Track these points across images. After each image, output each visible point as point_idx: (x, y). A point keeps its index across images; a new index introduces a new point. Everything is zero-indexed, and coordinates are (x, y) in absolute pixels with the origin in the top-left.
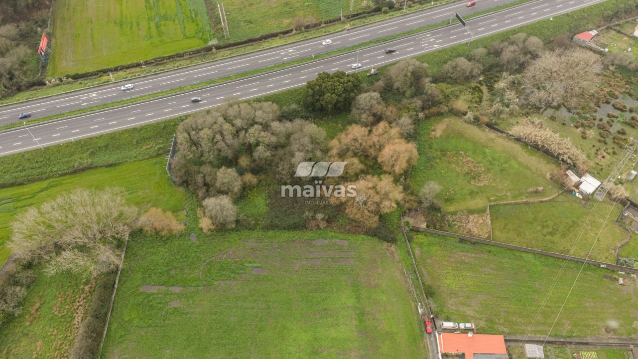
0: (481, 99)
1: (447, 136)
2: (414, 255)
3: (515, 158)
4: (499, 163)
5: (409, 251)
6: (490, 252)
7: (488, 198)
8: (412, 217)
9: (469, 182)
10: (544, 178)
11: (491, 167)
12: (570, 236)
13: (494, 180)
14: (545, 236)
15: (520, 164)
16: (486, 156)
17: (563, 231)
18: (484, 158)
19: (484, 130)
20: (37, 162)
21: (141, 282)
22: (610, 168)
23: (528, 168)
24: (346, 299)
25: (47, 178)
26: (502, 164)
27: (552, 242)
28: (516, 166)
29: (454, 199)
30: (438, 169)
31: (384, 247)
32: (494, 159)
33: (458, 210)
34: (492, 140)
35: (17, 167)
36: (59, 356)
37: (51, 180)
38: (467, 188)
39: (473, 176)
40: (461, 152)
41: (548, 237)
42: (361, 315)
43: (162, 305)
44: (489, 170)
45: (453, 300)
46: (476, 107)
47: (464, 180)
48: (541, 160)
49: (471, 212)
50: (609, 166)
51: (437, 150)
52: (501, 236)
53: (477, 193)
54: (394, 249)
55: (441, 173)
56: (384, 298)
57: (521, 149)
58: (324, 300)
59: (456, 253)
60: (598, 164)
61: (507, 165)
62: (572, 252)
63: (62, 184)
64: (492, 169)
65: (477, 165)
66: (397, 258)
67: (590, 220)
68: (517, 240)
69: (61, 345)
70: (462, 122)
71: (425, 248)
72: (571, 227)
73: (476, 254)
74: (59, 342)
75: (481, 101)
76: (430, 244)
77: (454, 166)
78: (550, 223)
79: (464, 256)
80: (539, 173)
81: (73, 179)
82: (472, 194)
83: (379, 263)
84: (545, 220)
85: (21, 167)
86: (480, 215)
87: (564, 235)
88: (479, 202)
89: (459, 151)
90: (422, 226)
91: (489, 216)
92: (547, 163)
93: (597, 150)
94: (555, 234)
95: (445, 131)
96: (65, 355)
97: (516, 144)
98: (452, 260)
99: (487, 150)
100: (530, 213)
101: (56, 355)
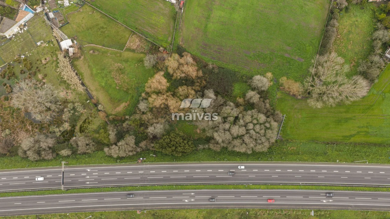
0: (85, 122)
1: (120, 101)
2: (172, 38)
3: (92, 74)
4: (102, 74)
5: (174, 40)
6: (137, 28)
7: (120, 56)
8: (164, 57)
9: (124, 68)
10: (85, 58)
11: (108, 73)
12: (95, 24)
13: (111, 65)
14: (106, 28)
15: (91, 70)
16: (106, 81)
17: (96, 27)
18: (108, 80)
19: (97, 98)
20: (358, 155)
21: (303, 64)
22: (47, 52)
23: (89, 66)
24: (211, 26)
25: (351, 143)
26: (101, 73)
27: (105, 24)
28: (94, 69)
29: (138, 61)
30: (136, 82)
31: (185, 45)
32: (103, 78)
33: (139, 54)
34: (96, 90)
35: (370, 155)
36: (341, 39)
37: (349, 141)
38: (127, 65)
39: (121, 71)
40: (118, 88)
41: (105, 27)
42: (208, 18)
43: (295, 49)
44: (110, 72)
45: (165, 12)
46: (91, 116)
47: (126, 70)
48: (79, 68)
49: (133, 51)
50: (47, 53)
51: (130, 94)
52: (127, 34)
53: (124, 61)
54: (181, 42)
55: (136, 79)
56: (195, 22)
57: (85, 79)
58: (221, 29)
59: (153, 33)
60: (52, 57)
61: (98, 71)
62: (100, 16)
63: (343, 136)
64: (107, 72)
65: (114, 76)
66: (181, 38)
67: (80, 28)
68: (120, 30)
69: (340, 44)
70: (106, 108)
71: (166, 40)
72: (91, 28)
73: (143, 30)
74: (341, 45)
75: (85, 120)
76: (162, 41)
77: (127, 81)
78: (99, 33)
79: (149, 30)
80: (85, 62)
81: (336, 138)
82: (127, 61)
83: (190, 38)
84: (101, 35)
85: (367, 154)
86: (130, 48)
87: (97, 25)
88: (127, 55)
89: (119, 89)
90: (162, 49)
91: (126, 45)
92: (78, 65)
93: (45, 65)
94: (101, 27)
95: (118, 105)
96: (338, 39)
97: (85, 83)
98: (156, 30)
99: (103, 84)
100: (105, 41)
101: (342, 40)
